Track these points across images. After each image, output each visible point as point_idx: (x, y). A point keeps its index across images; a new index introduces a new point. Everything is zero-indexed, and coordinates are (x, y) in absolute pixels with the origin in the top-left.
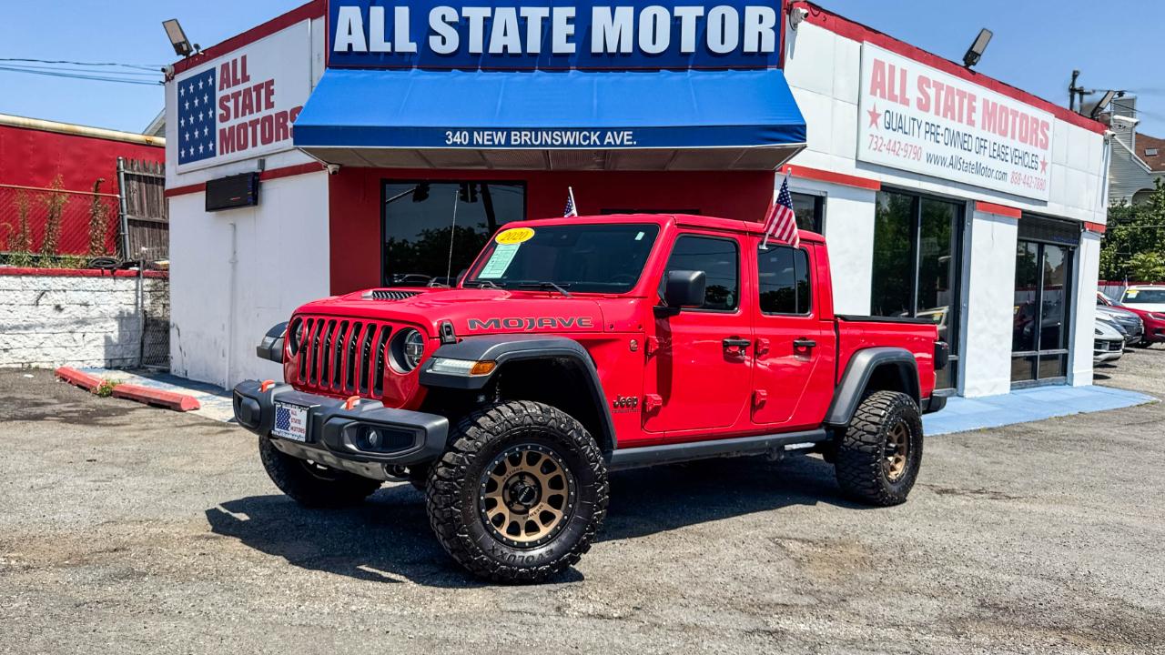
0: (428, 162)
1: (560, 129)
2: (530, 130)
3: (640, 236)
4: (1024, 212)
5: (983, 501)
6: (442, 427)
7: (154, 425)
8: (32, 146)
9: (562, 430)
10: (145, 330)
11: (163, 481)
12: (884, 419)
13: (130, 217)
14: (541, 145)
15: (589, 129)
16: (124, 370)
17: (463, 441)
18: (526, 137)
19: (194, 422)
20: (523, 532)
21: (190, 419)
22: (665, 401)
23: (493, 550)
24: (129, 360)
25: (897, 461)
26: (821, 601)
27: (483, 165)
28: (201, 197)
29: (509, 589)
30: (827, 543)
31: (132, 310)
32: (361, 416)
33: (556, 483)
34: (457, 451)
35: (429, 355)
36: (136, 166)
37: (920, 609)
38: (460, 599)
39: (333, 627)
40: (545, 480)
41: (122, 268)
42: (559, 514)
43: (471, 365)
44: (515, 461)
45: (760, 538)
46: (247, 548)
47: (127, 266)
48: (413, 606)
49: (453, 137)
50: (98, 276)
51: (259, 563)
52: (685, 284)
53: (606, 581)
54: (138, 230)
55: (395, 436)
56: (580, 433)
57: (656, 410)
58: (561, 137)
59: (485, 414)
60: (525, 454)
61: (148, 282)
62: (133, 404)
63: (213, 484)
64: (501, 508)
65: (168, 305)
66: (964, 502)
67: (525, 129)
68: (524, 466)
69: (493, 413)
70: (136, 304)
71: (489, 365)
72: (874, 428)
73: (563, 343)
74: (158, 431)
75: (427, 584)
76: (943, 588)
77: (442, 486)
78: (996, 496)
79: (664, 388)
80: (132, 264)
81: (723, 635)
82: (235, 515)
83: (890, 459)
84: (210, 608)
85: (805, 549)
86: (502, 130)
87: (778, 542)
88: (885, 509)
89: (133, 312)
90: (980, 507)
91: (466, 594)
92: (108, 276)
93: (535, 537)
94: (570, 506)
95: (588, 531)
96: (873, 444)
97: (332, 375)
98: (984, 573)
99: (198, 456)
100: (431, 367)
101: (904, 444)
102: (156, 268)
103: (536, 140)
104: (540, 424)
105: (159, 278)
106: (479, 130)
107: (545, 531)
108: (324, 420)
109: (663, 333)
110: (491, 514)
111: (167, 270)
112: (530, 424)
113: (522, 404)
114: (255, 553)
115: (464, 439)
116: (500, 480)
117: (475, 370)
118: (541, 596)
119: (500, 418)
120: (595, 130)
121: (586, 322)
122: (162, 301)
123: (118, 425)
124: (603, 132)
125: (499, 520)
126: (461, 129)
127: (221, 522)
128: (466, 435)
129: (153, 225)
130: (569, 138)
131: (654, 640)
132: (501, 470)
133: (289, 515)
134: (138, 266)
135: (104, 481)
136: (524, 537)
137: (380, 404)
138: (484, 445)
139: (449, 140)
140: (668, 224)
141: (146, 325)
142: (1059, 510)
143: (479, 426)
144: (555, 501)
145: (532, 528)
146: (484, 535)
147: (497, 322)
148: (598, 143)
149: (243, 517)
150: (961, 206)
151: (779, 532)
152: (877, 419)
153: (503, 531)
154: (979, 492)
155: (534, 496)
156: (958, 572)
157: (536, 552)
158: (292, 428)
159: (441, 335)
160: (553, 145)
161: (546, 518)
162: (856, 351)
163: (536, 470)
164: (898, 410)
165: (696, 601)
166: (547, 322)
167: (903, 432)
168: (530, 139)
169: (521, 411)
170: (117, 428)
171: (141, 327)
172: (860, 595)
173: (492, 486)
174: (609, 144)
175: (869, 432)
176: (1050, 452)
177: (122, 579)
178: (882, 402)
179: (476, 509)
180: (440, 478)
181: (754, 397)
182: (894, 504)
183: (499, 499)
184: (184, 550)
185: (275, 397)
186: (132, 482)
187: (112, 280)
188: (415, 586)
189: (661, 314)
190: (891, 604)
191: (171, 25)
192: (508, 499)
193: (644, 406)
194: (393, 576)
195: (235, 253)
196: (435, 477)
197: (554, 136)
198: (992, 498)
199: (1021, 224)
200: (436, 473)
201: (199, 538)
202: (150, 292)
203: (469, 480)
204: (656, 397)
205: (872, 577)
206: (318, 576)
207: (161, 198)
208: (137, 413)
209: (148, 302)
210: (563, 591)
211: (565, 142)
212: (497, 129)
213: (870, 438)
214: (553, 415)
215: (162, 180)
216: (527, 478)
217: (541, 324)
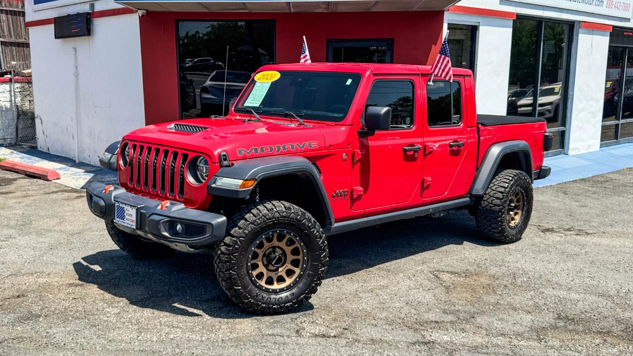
0: (207, 8)
3: (349, 82)
4: (614, 27)
5: (571, 237)
6: (222, 222)
7: (31, 193)
9: (299, 220)
10: (18, 119)
11: (42, 240)
12: (507, 190)
13: (2, 40)
16: (6, 147)
17: (236, 230)
19: (57, 190)
20: (275, 283)
21: (55, 187)
22: (365, 191)
23: (257, 295)
24: (9, 140)
25: (516, 214)
26: (459, 318)
27: (246, 10)
28: (51, 27)
29: (267, 318)
30: (467, 274)
31: (8, 105)
32: (171, 215)
33: (295, 252)
34: (233, 236)
35: (212, 174)
37: (520, 322)
38: (238, 327)
39: (160, 351)
40: (288, 250)
43: (240, 182)
44: (269, 240)
45: (425, 272)
46: (102, 292)
48: (208, 333)
51: (111, 304)
52: (377, 116)
53: (328, 309)
54: (8, 48)
55: (193, 228)
56: (310, 221)
57: (359, 197)
59: (249, 212)
60: (275, 235)
61: (18, 85)
62: (15, 176)
63: (75, 242)
64: (261, 269)
65: (33, 101)
66: (559, 238)
68: (275, 242)
69: (254, 211)
70: (11, 101)
71: (252, 182)
72: (500, 196)
73: (298, 162)
74: (34, 198)
75: (217, 317)
76: (537, 306)
77: (224, 258)
78: (580, 232)
79: (365, 184)
80: (6, 73)
81: (397, 346)
82: (92, 267)
83: (511, 213)
84: (83, 340)
85: (453, 279)
87: (436, 275)
88: (506, 246)
89: (9, 107)
90: (568, 242)
91: (240, 323)
93: (283, 285)
94: (305, 266)
95: (315, 281)
96: (499, 206)
97: (151, 182)
98: (563, 294)
99: (63, 218)
100: (215, 183)
101: (521, 203)
102: (23, 75)
104: (285, 217)
105: (25, 82)
107: (289, 281)
108: (148, 216)
109: (364, 147)
110: (255, 273)
111: (31, 76)
112: (278, 218)
113: (273, 204)
114: (108, 296)
115: (237, 228)
116: (260, 252)
117: (243, 186)
118: (287, 323)
119: (259, 215)
121: (314, 145)
122: (28, 98)
123: (7, 193)
125: (260, 277)
127: (83, 273)
128: (238, 226)
129: (18, 45)
131: (355, 351)
132: (260, 246)
133: (127, 266)
134: (10, 74)
135: (3, 241)
136: (276, 286)
137: (182, 206)
138: (249, 232)
140: (368, 73)
141: (19, 116)
142: (617, 242)
143: (246, 220)
144: (295, 263)
145: (281, 279)
146: (251, 286)
147: (256, 150)
149: (97, 268)
150: (571, 26)
151: (437, 267)
152: (502, 190)
153: (263, 283)
154: (569, 230)
155: (281, 261)
156: (547, 293)
157: (284, 295)
158: (127, 219)
159: (220, 161)
161: (290, 273)
162: (492, 145)
163: (283, 244)
164: (517, 182)
165: (382, 321)
166: (289, 147)
167: (520, 196)
169: (273, 209)
170: (7, 196)
171: (15, 117)
172: (483, 313)
173: (255, 256)
175: (497, 198)
176: (619, 196)
177: (25, 320)
178: (509, 175)
179: (245, 271)
180: (222, 253)
181: (423, 182)
182: (513, 242)
183: (260, 264)
184: (62, 295)
185: (114, 197)
186: (22, 241)
188: (209, 318)
189: (362, 135)
190: (502, 319)
192: (265, 263)
193: (352, 195)
194: (195, 311)
195: (76, 68)
196: (219, 252)
198: (577, 235)
199: (612, 35)
200: (220, 249)
201: (71, 285)
202: (19, 92)
203: (240, 254)
204: (360, 189)
205: (492, 299)
206: (148, 312)
207: (23, 30)
208: (18, 182)
209: (18, 99)
210: (301, 318)
213: (498, 202)
214: (293, 211)
215: (23, 14)
216: (277, 250)
217: (284, 149)
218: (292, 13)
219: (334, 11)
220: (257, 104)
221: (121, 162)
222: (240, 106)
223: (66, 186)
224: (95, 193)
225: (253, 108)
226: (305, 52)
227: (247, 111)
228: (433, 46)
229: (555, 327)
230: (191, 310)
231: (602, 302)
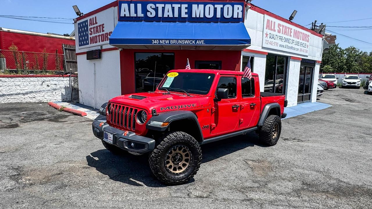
0: (148, 48)
1: (184, 40)
2: (176, 40)
3: (209, 77)
4: (302, 59)
5: (296, 143)
6: (153, 143)
7: (74, 121)
8: (38, 41)
9: (189, 141)
10: (72, 91)
11: (75, 144)
12: (272, 123)
13: (67, 60)
14: (179, 44)
15: (192, 40)
16: (67, 102)
17: (159, 146)
18: (174, 42)
19: (85, 120)
20: (177, 170)
21: (84, 119)
22: (216, 125)
23: (169, 177)
24: (68, 99)
25: (275, 133)
26: (260, 185)
27: (162, 48)
28: (85, 55)
29: (174, 187)
30: (259, 161)
31: (68, 86)
32: (129, 139)
33: (187, 155)
34: (158, 149)
35: (149, 119)
36: (68, 46)
37: (287, 186)
38: (160, 192)
39: (122, 208)
40: (183, 154)
41: (65, 74)
42: (188, 164)
43: (162, 123)
44: (175, 150)
45: (241, 160)
46: (98, 171)
47: (66, 74)
48: (146, 196)
49: (154, 42)
50: (59, 77)
51: (101, 178)
52: (223, 92)
53: (201, 181)
54: (69, 64)
55: (139, 145)
56: (194, 141)
57: (214, 128)
58: (184, 42)
59: (166, 137)
60: (178, 148)
61: (72, 78)
62: (69, 114)
63: (89, 145)
64: (171, 163)
65: (78, 84)
66: (291, 143)
67: (174, 39)
68: (178, 151)
69: (168, 137)
70: (70, 84)
71: (167, 123)
72: (270, 126)
73: (188, 114)
74: (75, 124)
75: (150, 186)
76: (293, 178)
77: (154, 159)
78: (299, 140)
79: (216, 122)
80: (68, 73)
81: (236, 202)
82: (95, 158)
83: (273, 133)
84: (85, 201)
85: (253, 164)
86: (168, 39)
87: (246, 161)
88: (271, 147)
89: (69, 86)
90: (295, 145)
91: (161, 190)
92: (61, 77)
93: (181, 171)
94: (191, 162)
95: (196, 169)
96: (269, 130)
97: (120, 122)
98: (301, 171)
99: (86, 133)
100: (150, 123)
101: (277, 129)
102: (75, 74)
103: (177, 43)
104: (182, 140)
105: (76, 77)
106: (162, 40)
107: (184, 169)
108: (118, 138)
109: (216, 106)
110: (168, 166)
111: (77, 75)
112: (179, 140)
113: (177, 133)
114: (100, 174)
115: (160, 145)
116: (170, 156)
117: (163, 125)
118: (183, 190)
119: (170, 139)
120: (194, 40)
121: (195, 105)
122: (77, 83)
123: (64, 122)
124: (196, 40)
125: (170, 167)
126: (156, 39)
127: (91, 162)
128: (161, 144)
129: (73, 62)
130: (186, 42)
131: (216, 206)
132: (171, 153)
133: (110, 158)
134: (70, 74)
135: (58, 144)
136: (178, 172)
137: (134, 134)
138: (166, 147)
139: (153, 42)
140: (217, 74)
141: (72, 90)
142: (315, 145)
143: (164, 141)
144: (187, 160)
145: (180, 168)
146: (166, 172)
147: (169, 107)
148: (195, 44)
149: (97, 159)
150: (287, 58)
151: (246, 158)
152: (270, 124)
153: (172, 170)
154: (294, 139)
155: (180, 160)
156: (295, 170)
157: (181, 176)
158: (109, 139)
159: (152, 113)
160: (182, 44)
161: (184, 165)
162: (266, 105)
163: (181, 152)
164: (276, 119)
165: (227, 187)
166: (184, 106)
167: (276, 126)
168: (176, 42)
169: (177, 136)
170: (64, 123)
171: (71, 90)
172: (270, 182)
173: (168, 157)
174: (198, 44)
175: (268, 127)
176: (310, 124)
177: (59, 189)
178: (273, 117)
179: (164, 165)
180: (153, 157)
181: (240, 121)
182: (274, 145)
183: (170, 161)
184: (79, 174)
185: (104, 128)
186: (66, 144)
187: (63, 78)
188: (146, 187)
189: (216, 101)
190: (279, 185)
191: (75, 7)
192: (173, 160)
193: (211, 128)
194: (140, 183)
195: (95, 71)
196: (151, 156)
197: (182, 41)
198: (298, 141)
199: (301, 62)
200: (152, 155)
201: (84, 168)
202: (73, 80)
203: (161, 157)
204: (214, 124)
205: (272, 174)
206: (118, 184)
207: (75, 56)
208: (70, 117)
209: (73, 83)
210: (190, 187)
211: (186, 43)
212: (166, 40)
213: (269, 129)
214: (186, 136)
215: (75, 50)
216: (179, 154)
217: (182, 107)
218: (182, 50)
219: (198, 49)
220: (168, 86)
221: (108, 112)
222: (161, 87)
223: (89, 119)
224: (95, 126)
225: (166, 88)
226: (188, 65)
227: (164, 89)
228: (237, 64)
229: (303, 189)
230: (138, 182)
231: (320, 175)
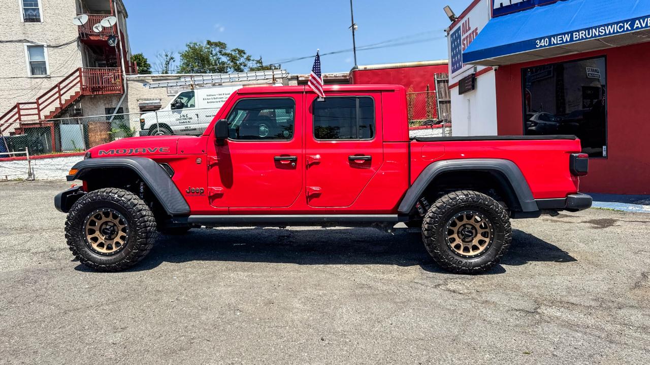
0: (540, 56)
1: (604, 26)
2: (585, 30)
8: (403, 75)
13: (440, 100)
14: (592, 37)
15: (623, 22)
18: (582, 34)
28: (458, 88)
36: (442, 76)
41: (435, 124)
47: (439, 122)
49: (540, 43)
50: (425, 129)
54: (445, 105)
58: (605, 30)
61: (447, 129)
67: (581, 30)
80: (441, 122)
86: (568, 33)
92: (429, 128)
103: (589, 35)
106: (554, 36)
120: (627, 21)
124: (633, 21)
126: (544, 38)
130: (610, 29)
134: (443, 122)
139: (538, 45)
148: (630, 29)
160: (599, 36)
168: (585, 35)
174: (637, 28)
187: (431, 130)
191: (447, 8)
195: (470, 113)
197: (600, 30)
211: (607, 32)
212: (564, 34)
215: (447, 81)
